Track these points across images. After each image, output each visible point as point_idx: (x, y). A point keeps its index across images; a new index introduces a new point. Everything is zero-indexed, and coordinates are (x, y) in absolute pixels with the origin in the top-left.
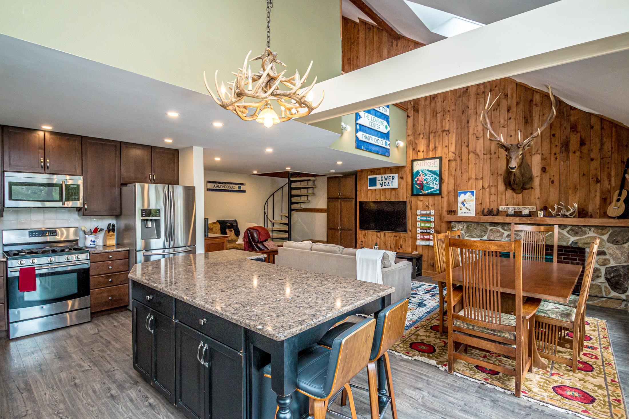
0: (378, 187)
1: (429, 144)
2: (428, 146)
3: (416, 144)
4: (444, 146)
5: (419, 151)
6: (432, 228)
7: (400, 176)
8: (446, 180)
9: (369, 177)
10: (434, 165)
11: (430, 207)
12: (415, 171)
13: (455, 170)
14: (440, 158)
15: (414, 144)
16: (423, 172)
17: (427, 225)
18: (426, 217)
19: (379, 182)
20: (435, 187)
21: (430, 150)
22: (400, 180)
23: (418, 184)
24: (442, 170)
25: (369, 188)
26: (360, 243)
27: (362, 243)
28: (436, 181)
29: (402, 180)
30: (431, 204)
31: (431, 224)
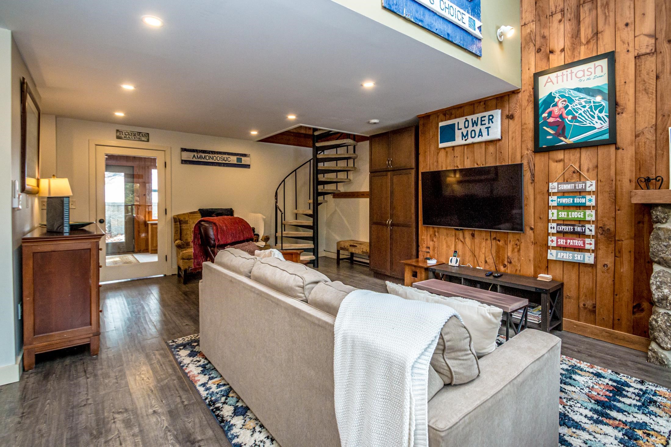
0: (459, 141)
1: (579, 31)
2: (576, 35)
3: (544, 37)
4: (621, 25)
5: (552, 52)
6: (589, 222)
7: (507, 112)
8: (630, 106)
9: (441, 124)
10: (592, 76)
11: (584, 174)
12: (543, 95)
13: (657, 77)
14: (611, 57)
15: (538, 38)
16: (563, 96)
17: (576, 215)
18: (574, 197)
19: (461, 131)
20: (597, 126)
21: (581, 43)
22: (506, 121)
23: (550, 125)
24: (618, 84)
25: (441, 145)
26: (424, 249)
27: (428, 250)
28: (601, 112)
29: (511, 121)
30: (585, 167)
31: (588, 212)
